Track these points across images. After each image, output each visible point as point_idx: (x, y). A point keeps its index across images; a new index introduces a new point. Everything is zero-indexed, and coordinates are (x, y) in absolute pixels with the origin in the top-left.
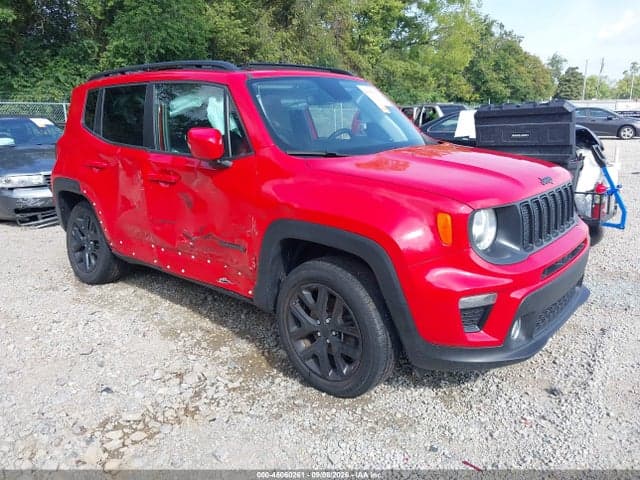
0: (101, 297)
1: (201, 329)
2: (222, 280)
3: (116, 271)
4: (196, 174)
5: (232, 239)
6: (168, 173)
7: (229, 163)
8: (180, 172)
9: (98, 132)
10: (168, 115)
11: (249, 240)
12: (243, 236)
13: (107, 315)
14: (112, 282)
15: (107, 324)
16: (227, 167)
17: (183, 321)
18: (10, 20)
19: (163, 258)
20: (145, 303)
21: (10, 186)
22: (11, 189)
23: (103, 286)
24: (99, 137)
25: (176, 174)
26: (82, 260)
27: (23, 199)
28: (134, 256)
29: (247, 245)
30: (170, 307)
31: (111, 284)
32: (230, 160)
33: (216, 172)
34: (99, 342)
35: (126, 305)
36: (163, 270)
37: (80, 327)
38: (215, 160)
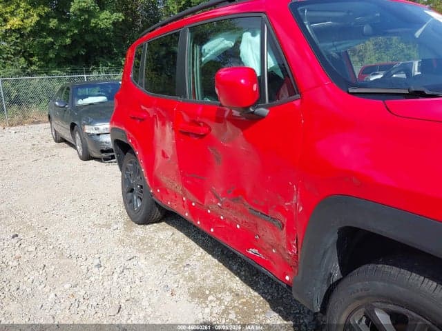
0: (142, 239)
1: (231, 290)
2: (252, 251)
3: (158, 214)
4: (225, 126)
5: (266, 209)
6: (198, 124)
7: (264, 111)
8: (210, 124)
9: (141, 84)
10: (201, 61)
11: (289, 215)
12: (280, 209)
13: (142, 263)
14: (156, 222)
15: (141, 274)
16: (261, 117)
17: (212, 277)
18: (121, 20)
19: (193, 211)
20: (179, 249)
21: (98, 132)
22: (99, 135)
23: (147, 227)
24: (142, 89)
25: (206, 125)
26: (131, 201)
27: (106, 142)
28: (169, 204)
29: (285, 221)
30: (202, 257)
31: (155, 224)
32: (266, 107)
33: (248, 123)
34: (128, 298)
35: (162, 251)
36: (194, 223)
37: (115, 276)
38: (247, 108)
